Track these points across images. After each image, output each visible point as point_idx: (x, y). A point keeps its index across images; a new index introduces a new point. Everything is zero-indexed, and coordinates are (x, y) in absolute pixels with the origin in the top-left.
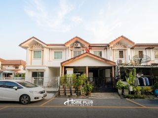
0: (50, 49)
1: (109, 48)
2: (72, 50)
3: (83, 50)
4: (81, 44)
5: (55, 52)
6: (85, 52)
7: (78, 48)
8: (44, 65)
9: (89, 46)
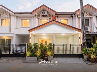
0: (17, 17)
1: (75, 16)
2: (39, 18)
3: (50, 18)
4: (48, 12)
5: (22, 20)
6: (52, 20)
7: (45, 16)
8: (11, 32)
9: (56, 14)
